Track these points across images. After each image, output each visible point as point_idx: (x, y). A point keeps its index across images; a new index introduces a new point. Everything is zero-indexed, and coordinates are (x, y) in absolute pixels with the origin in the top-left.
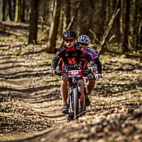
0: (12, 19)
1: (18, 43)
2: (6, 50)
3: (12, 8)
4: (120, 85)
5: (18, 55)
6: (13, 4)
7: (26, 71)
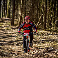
0: (5, 17)
1: (7, 25)
2: (3, 28)
3: (6, 13)
4: (43, 40)
5: (7, 29)
6: (6, 12)
7: (10, 35)
